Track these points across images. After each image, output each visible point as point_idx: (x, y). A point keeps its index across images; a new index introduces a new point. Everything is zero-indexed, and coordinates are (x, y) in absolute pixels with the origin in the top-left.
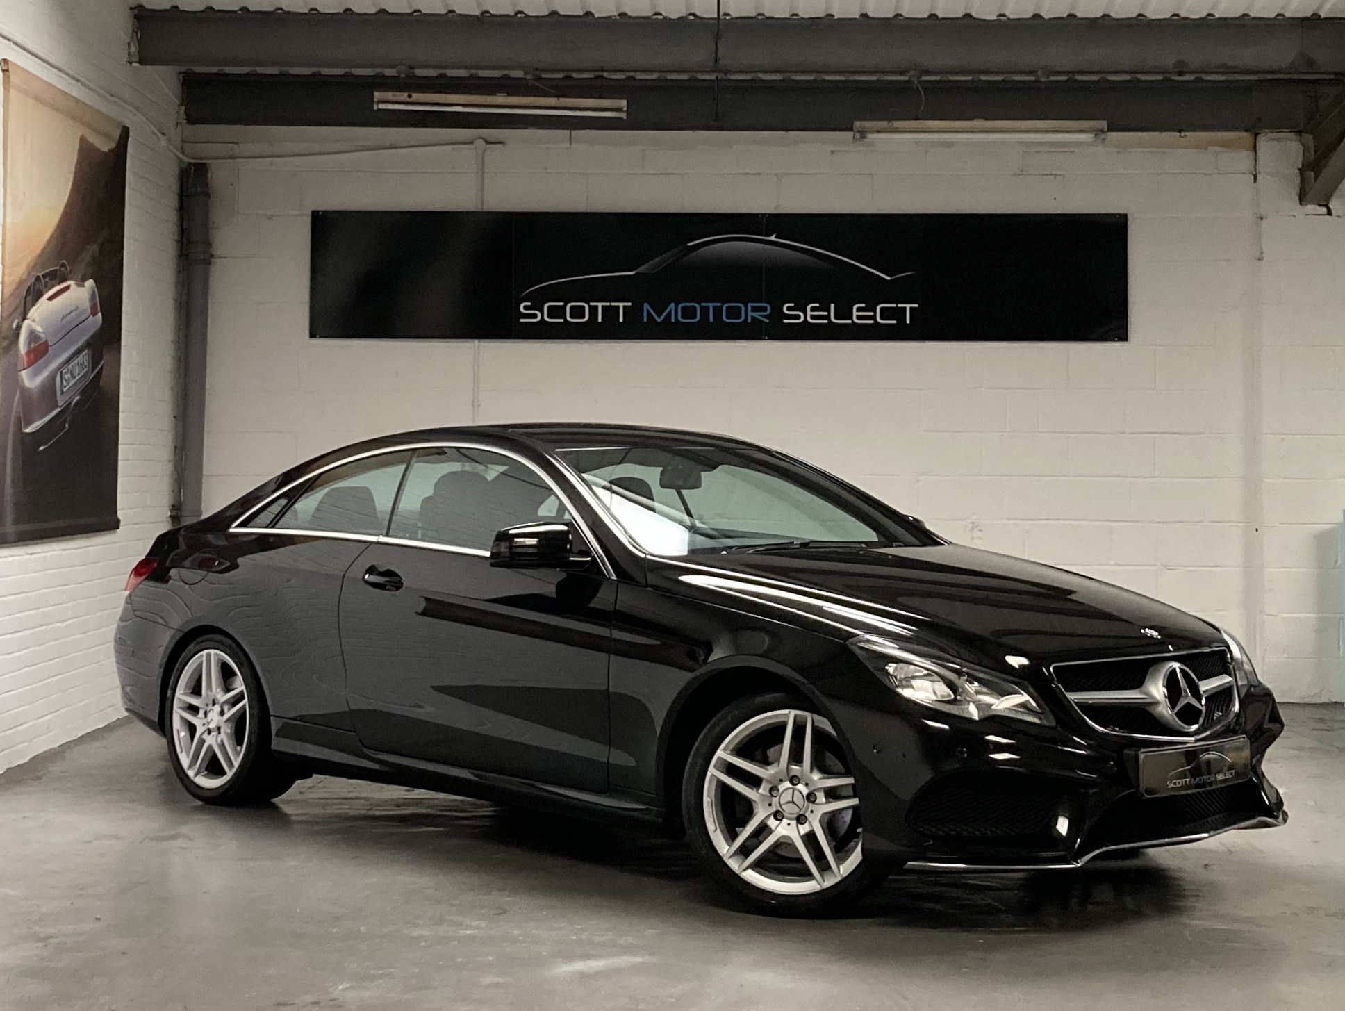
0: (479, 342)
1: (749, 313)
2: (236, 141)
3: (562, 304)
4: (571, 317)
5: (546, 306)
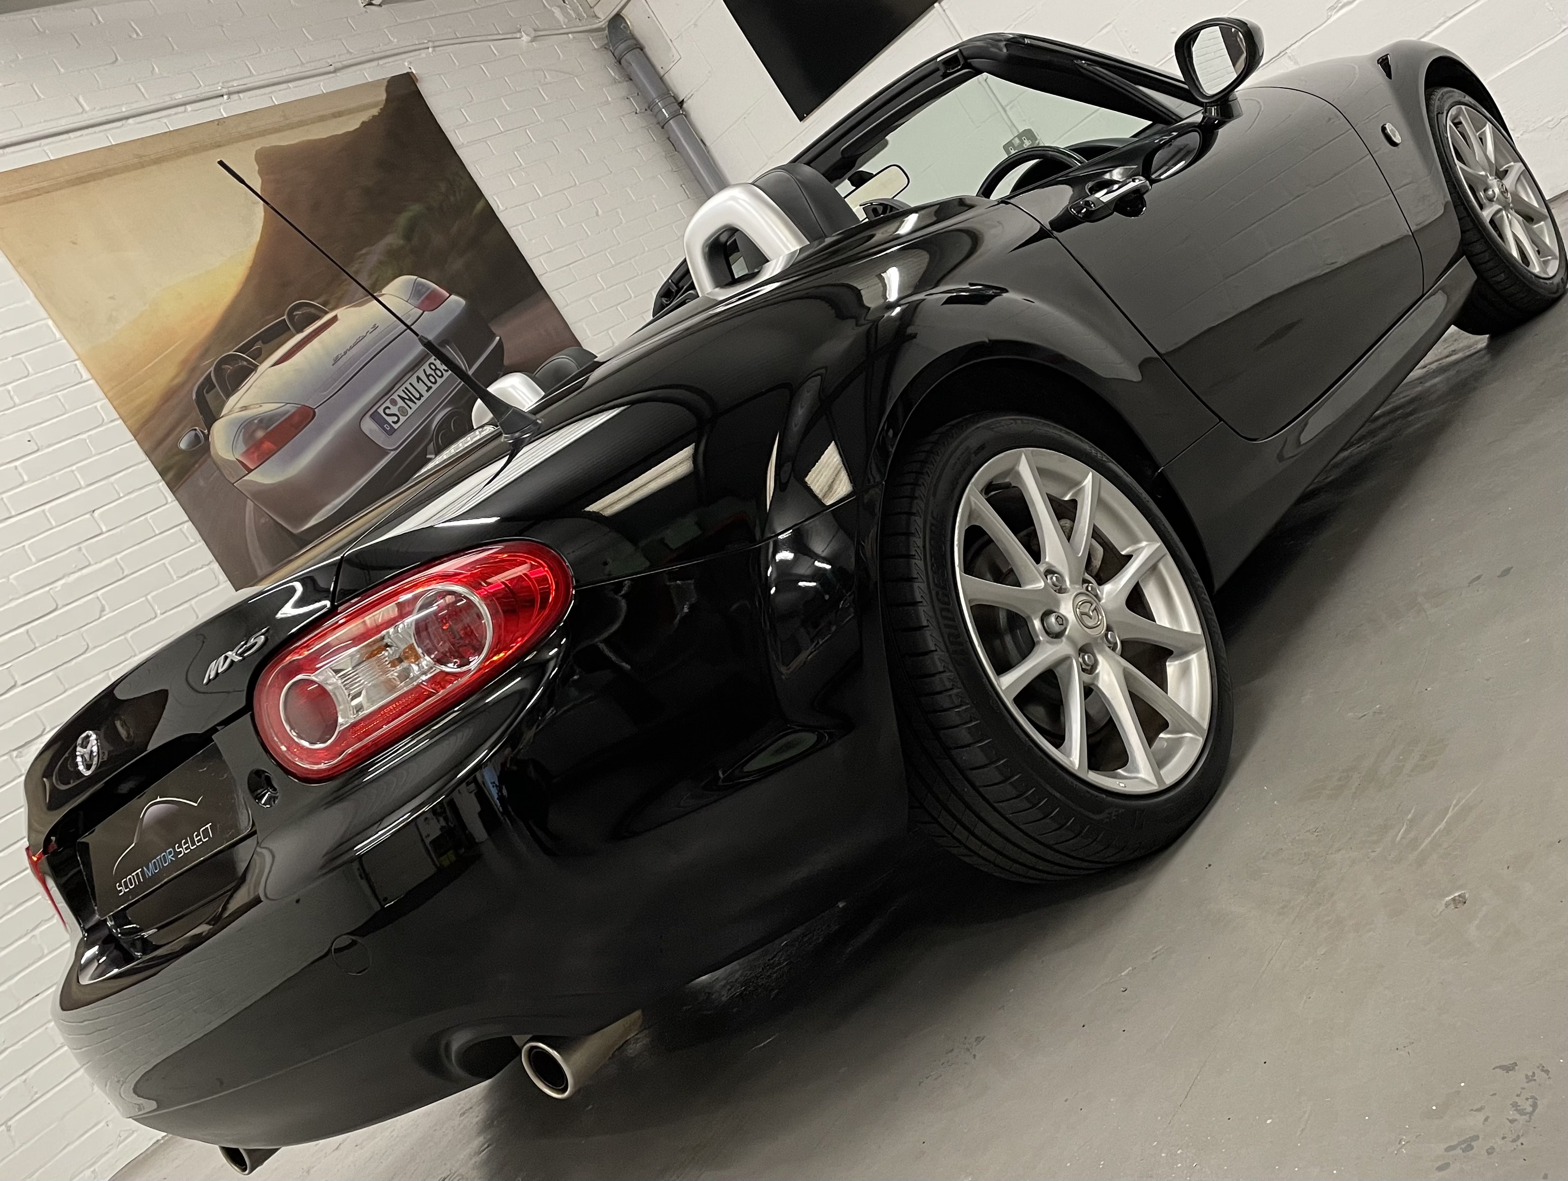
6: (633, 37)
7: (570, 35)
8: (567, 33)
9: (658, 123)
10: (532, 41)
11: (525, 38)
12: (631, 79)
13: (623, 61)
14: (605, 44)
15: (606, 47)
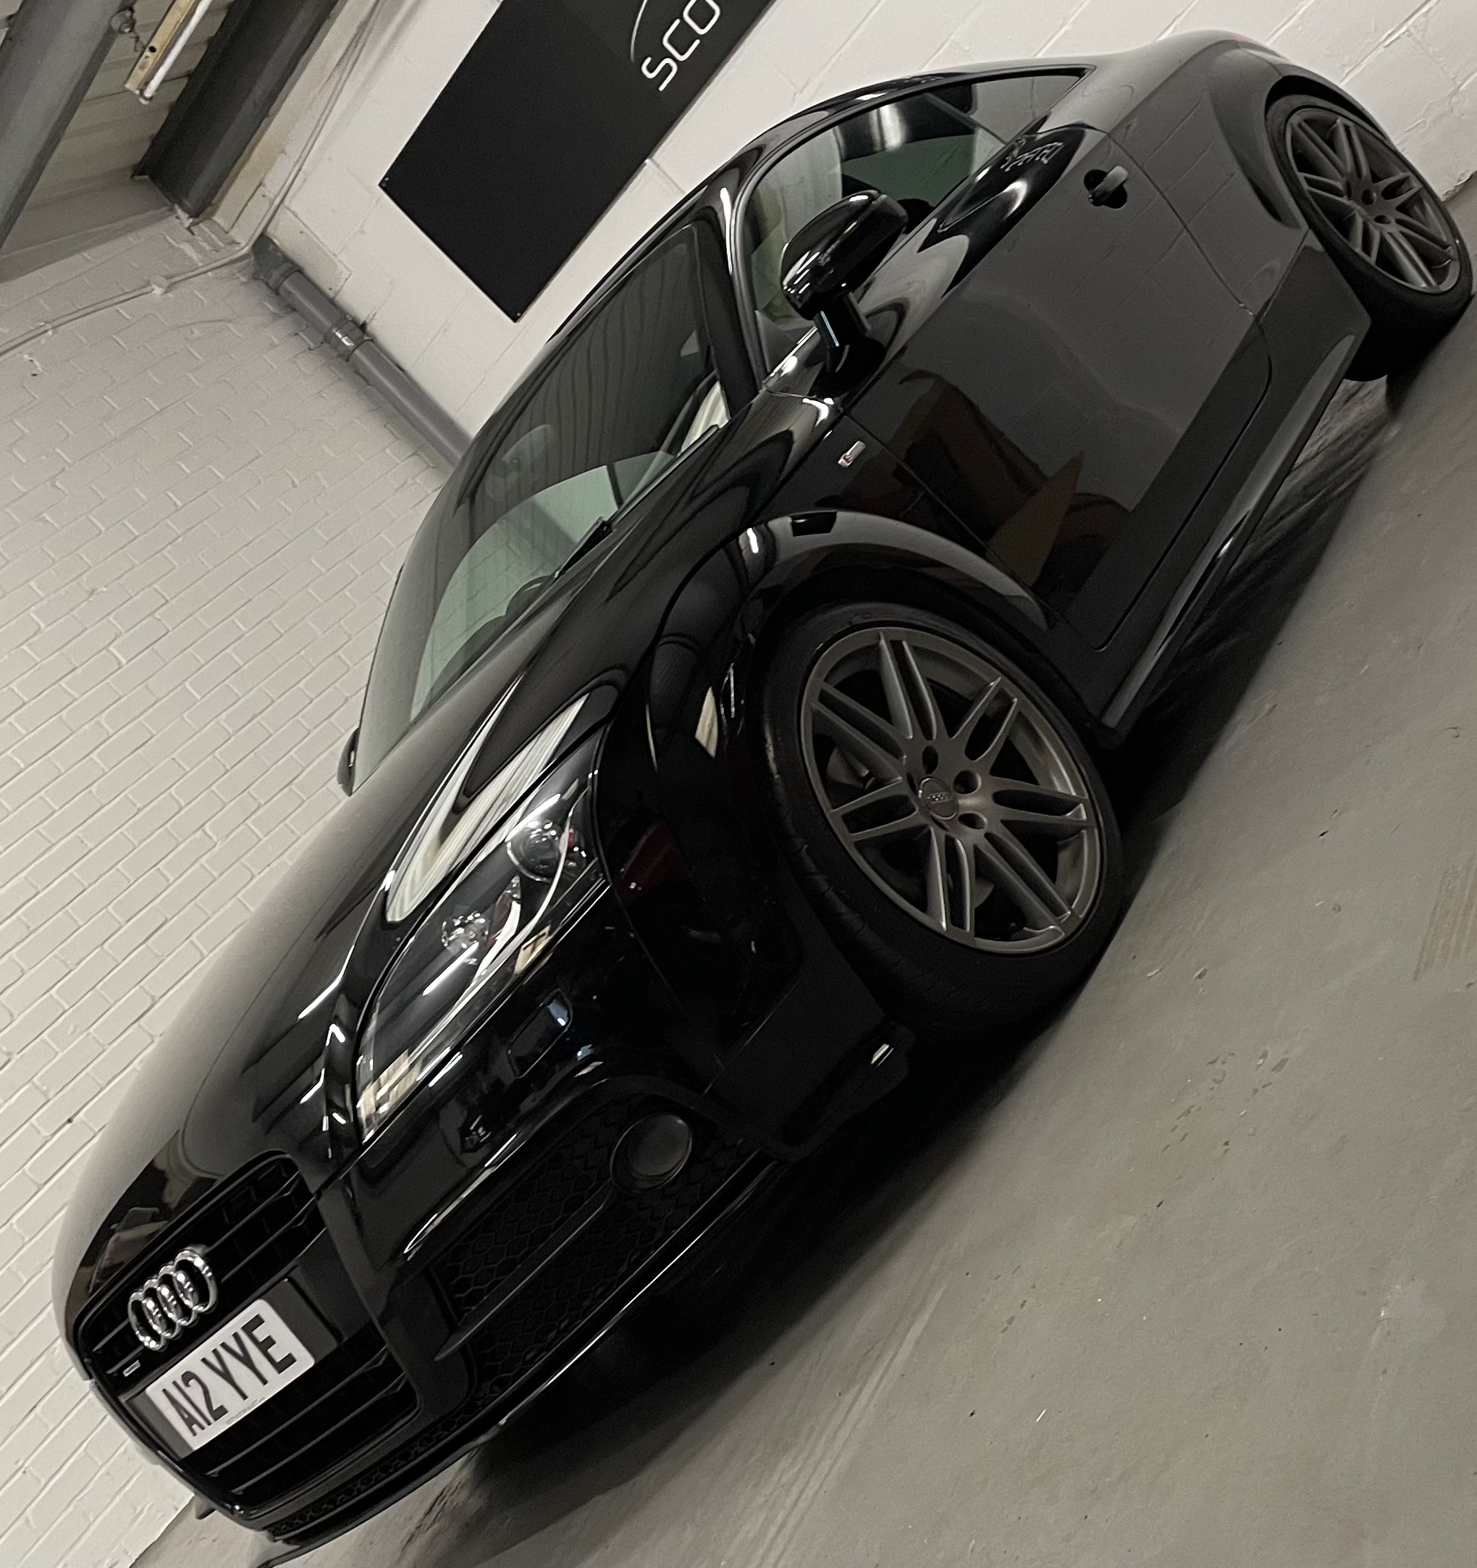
0: (651, 158)
2: (258, 184)
3: (677, 22)
4: (703, 27)
5: (665, 42)
6: (286, 259)
7: (209, 274)
8: (205, 272)
9: (340, 356)
10: (166, 292)
11: (158, 291)
12: (294, 310)
13: (281, 291)
14: (254, 274)
15: (255, 277)
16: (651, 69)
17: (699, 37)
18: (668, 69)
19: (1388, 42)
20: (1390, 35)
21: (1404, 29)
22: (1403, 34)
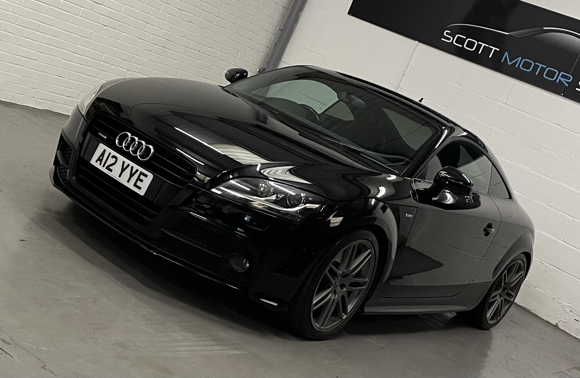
0: (418, 42)
1: (559, 77)
3: (465, 38)
4: (466, 46)
5: (457, 36)
16: (447, 33)
17: (463, 46)
18: (449, 39)
19: (542, 261)
20: (544, 261)
21: (547, 265)
22: (546, 265)
